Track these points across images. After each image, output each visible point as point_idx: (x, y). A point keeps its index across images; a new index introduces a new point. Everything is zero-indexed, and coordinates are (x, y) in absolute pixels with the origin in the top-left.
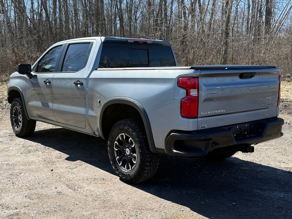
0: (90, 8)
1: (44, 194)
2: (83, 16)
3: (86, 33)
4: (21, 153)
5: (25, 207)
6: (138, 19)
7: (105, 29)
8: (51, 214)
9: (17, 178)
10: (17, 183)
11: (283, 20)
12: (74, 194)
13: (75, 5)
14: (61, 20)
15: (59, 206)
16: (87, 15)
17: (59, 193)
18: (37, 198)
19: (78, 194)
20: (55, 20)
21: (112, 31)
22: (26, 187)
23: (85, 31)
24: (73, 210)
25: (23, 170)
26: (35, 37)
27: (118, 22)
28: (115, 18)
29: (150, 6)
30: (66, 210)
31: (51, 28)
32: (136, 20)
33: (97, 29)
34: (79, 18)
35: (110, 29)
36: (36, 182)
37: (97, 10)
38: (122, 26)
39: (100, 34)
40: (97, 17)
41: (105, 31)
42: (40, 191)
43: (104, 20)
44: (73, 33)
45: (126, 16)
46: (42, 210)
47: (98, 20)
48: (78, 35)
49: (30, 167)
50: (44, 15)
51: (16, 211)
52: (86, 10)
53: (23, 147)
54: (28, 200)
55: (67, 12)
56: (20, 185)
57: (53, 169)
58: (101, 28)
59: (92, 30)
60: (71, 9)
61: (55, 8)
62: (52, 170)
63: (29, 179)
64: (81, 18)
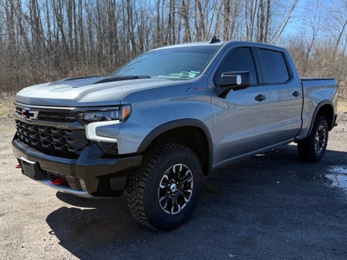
0: (104, 30)
2: (98, 38)
6: (150, 42)
13: (90, 28)
14: (76, 42)
16: (101, 38)
23: (100, 53)
27: (131, 44)
32: (148, 42)
33: (111, 50)
34: (93, 40)
35: (123, 50)
37: (111, 33)
38: (134, 48)
40: (111, 39)
43: (117, 42)
45: (137, 40)
47: (111, 42)
50: (60, 37)
52: (101, 33)
55: (82, 35)
61: (71, 31)
64: (96, 40)
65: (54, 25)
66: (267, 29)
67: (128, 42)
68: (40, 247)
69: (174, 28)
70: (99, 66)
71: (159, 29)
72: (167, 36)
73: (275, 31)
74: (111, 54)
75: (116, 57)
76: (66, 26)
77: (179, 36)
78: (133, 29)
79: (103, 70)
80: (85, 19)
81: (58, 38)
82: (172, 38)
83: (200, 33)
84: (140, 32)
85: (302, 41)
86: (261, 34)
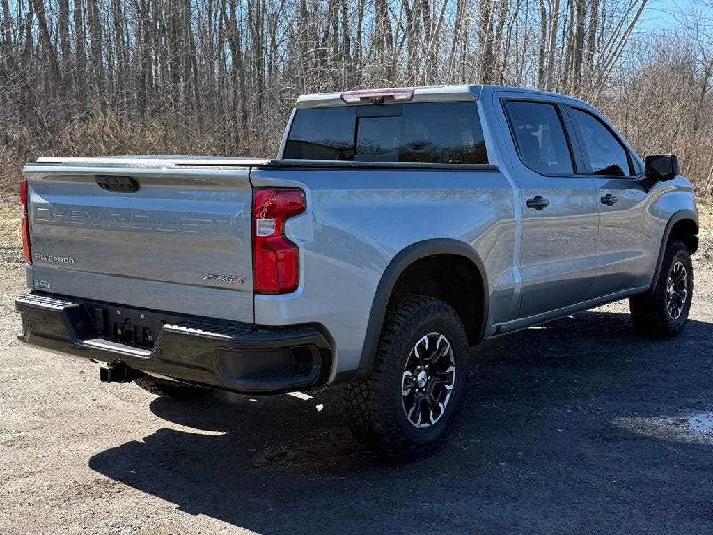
0: (155, 15)
1: (72, 409)
2: (138, 36)
3: (146, 77)
4: (10, 345)
5: (35, 429)
6: (280, 47)
7: (195, 69)
8: (89, 437)
9: (9, 386)
10: (11, 394)
11: (612, 57)
12: (132, 407)
13: (116, 9)
14: (80, 47)
15: (104, 425)
16: (148, 32)
17: (103, 407)
18: (56, 416)
19: (141, 407)
20: (66, 45)
21: (213, 73)
22: (31, 400)
23: (144, 75)
24: (131, 431)
25: (20, 373)
26: (16, 88)
27: (228, 51)
28: (221, 42)
29: (305, 15)
30: (119, 431)
31: (55, 67)
32: (274, 47)
33: (175, 68)
34: (126, 39)
35: (207, 68)
36: (51, 392)
37: (174, 21)
38: (237, 62)
39: (181, 80)
40: (175, 38)
41: (196, 75)
42: (62, 405)
43: (193, 47)
44: (110, 78)
45: (246, 42)
46: (72, 432)
47: (176, 47)
48: (124, 83)
49: (35, 368)
50: (35, 29)
51: (18, 435)
52: (147, 23)
53: (11, 335)
54: (39, 419)
55: (96, 27)
56: (18, 397)
57: (85, 370)
58: (185, 67)
59: (162, 71)
60: (107, 17)
61: (64, 16)
62: (82, 372)
63: (37, 387)
64: (133, 38)
66: (595, 14)
67: (221, 46)
69: (345, 9)
71: (305, 13)
72: (327, 33)
73: (616, 22)
74: (176, 79)
75: (187, 87)
77: (360, 33)
78: (233, 12)
81: (29, 35)
82: (341, 39)
83: (417, 26)
84: (255, 20)
85: (688, 45)
86: (579, 29)
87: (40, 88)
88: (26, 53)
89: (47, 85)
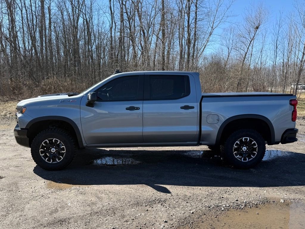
0: (69, 47)
2: (64, 53)
6: (106, 57)
14: (47, 57)
16: (66, 53)
20: (43, 57)
31: (39, 63)
37: (75, 49)
40: (75, 54)
47: (75, 57)
55: (51, 52)
60: (55, 47)
64: (63, 54)
65: (29, 43)
68: (29, 191)
70: (65, 76)
76: (38, 44)
79: (68, 80)
80: (54, 38)
87: (35, 70)
88: (31, 60)
89: (37, 68)
